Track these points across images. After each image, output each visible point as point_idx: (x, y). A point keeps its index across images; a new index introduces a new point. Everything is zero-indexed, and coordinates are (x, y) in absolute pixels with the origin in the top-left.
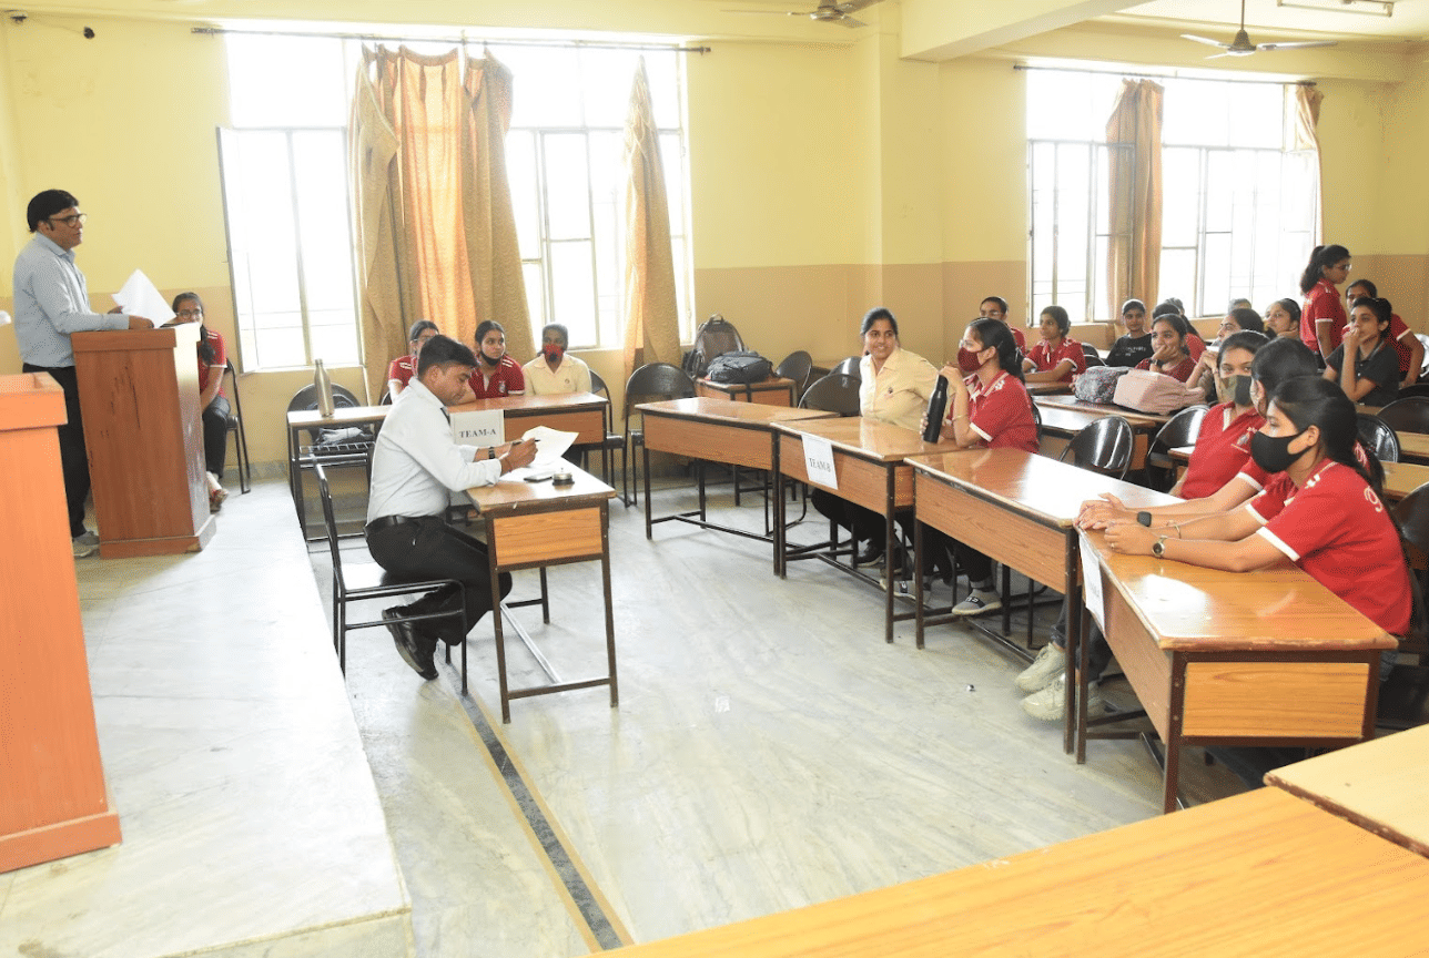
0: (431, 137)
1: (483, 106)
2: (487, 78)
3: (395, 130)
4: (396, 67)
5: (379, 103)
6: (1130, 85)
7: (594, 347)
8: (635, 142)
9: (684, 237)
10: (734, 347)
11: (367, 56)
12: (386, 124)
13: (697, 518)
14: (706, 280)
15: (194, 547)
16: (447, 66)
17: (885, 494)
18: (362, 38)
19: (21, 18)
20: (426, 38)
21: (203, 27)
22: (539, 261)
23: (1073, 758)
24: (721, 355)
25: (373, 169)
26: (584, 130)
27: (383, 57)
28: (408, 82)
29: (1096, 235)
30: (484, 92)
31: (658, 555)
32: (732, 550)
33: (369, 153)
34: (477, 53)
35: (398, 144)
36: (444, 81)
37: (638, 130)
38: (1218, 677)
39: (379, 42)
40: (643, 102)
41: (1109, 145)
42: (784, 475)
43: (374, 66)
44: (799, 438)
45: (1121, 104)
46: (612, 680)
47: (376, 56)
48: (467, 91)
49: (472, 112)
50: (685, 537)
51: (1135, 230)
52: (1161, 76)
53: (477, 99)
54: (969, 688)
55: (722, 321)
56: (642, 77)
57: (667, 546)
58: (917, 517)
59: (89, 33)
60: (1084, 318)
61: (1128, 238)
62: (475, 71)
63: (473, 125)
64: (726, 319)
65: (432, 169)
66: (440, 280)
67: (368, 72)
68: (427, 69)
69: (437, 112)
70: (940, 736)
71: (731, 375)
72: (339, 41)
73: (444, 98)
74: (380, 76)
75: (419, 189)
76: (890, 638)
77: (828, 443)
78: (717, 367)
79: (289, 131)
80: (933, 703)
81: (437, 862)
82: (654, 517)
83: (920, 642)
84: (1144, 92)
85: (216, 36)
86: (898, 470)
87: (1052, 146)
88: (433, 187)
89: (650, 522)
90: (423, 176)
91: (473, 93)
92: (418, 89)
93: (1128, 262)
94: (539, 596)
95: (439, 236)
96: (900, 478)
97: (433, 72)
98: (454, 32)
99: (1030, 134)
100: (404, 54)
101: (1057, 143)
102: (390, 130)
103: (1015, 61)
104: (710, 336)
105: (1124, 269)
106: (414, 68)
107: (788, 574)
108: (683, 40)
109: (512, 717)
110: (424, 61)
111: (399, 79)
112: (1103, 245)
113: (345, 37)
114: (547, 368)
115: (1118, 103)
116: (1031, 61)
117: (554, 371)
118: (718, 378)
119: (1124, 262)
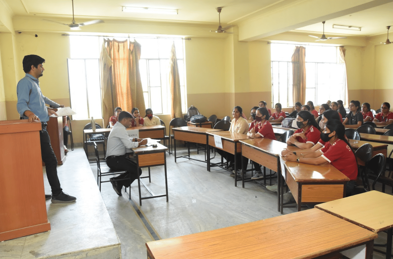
0: (121, 61)
1: (134, 53)
2: (135, 47)
3: (111, 59)
4: (112, 44)
5: (108, 52)
6: (297, 47)
7: (161, 114)
8: (171, 62)
9: (184, 86)
10: (197, 114)
11: (105, 41)
12: (109, 58)
13: (188, 157)
14: (190, 97)
15: (61, 163)
16: (125, 43)
17: (234, 150)
18: (104, 36)
19: (20, 33)
20: (119, 36)
21: (64, 34)
22: (148, 92)
23: (280, 213)
24: (194, 116)
25: (106, 69)
26: (159, 59)
27: (109, 42)
28: (115, 47)
29: (289, 85)
30: (134, 50)
31: (178, 166)
32: (197, 165)
33: (105, 65)
34: (133, 41)
35: (112, 63)
36: (124, 47)
37: (172, 59)
38: (309, 188)
39: (108, 38)
40: (174, 53)
41: (292, 62)
42: (209, 146)
43: (106, 43)
44: (213, 136)
45: (295, 52)
46: (167, 195)
47: (107, 41)
49: (131, 56)
50: (185, 162)
51: (299, 84)
52: (305, 45)
53: (132, 52)
54: (255, 197)
55: (194, 107)
56: (174, 46)
57: (180, 164)
58: (242, 155)
59: (36, 36)
60: (287, 106)
61: (297, 86)
62: (132, 45)
63: (131, 59)
65: (121, 69)
66: (122, 97)
67: (105, 44)
68: (120, 44)
69: (122, 55)
70: (248, 208)
71: (196, 121)
72: (98, 37)
73: (124, 52)
74: (108, 45)
75: (117, 74)
76: (236, 186)
77: (221, 137)
78: (193, 119)
79: (85, 59)
80: (246, 200)
81: (125, 237)
82: (177, 157)
83: (243, 187)
84: (301, 49)
85: (67, 36)
86: (237, 143)
88: (121, 74)
89: (176, 158)
90: (118, 71)
91: (131, 50)
92: (117, 49)
94: (148, 175)
95: (122, 86)
96: (238, 146)
97: (121, 45)
98: (126, 35)
99: (272, 60)
100: (114, 40)
101: (279, 62)
102: (110, 59)
103: (268, 41)
104: (191, 111)
105: (297, 93)
106: (116, 44)
107: (211, 170)
108: (184, 37)
109: (142, 204)
110: (119, 42)
111: (113, 47)
112: (291, 87)
113: (99, 36)
116: (272, 41)
117: (151, 120)
118: (193, 122)
119: (297, 91)
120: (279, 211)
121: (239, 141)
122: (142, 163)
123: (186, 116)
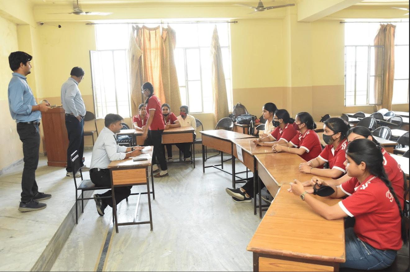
0: (152, 51)
1: (167, 42)
2: (168, 34)
3: (141, 50)
4: (141, 31)
5: (137, 43)
6: (382, 26)
7: (201, 112)
8: (214, 51)
9: (230, 79)
10: (245, 113)
11: (134, 29)
12: (138, 48)
14: (236, 92)
16: (157, 30)
18: (132, 23)
19: (42, 24)
20: (150, 22)
21: (88, 23)
22: (185, 87)
24: (240, 115)
25: (134, 60)
26: (199, 48)
27: (138, 29)
28: (145, 36)
29: (370, 76)
30: (167, 38)
33: (133, 56)
34: (166, 27)
35: (142, 53)
36: (156, 35)
37: (215, 47)
38: (271, 264)
39: (137, 25)
40: (216, 38)
41: (375, 46)
43: (136, 31)
45: (379, 32)
46: (151, 222)
47: (136, 29)
48: (162, 38)
49: (164, 44)
51: (384, 74)
52: (396, 22)
53: (165, 40)
55: (241, 105)
56: (215, 32)
59: (60, 27)
60: (366, 104)
61: (381, 77)
62: (165, 32)
63: (164, 48)
65: (153, 60)
67: (134, 33)
68: (151, 32)
69: (154, 44)
72: (127, 25)
73: (156, 40)
74: (137, 35)
75: (148, 66)
77: (241, 147)
78: (239, 119)
79: (113, 51)
82: (206, 166)
84: (388, 28)
85: (92, 25)
87: (354, 47)
88: (153, 66)
89: (204, 167)
90: (149, 62)
91: (164, 38)
92: (148, 38)
93: (381, 85)
95: (154, 80)
97: (153, 33)
98: (159, 20)
100: (144, 27)
101: (356, 46)
102: (139, 49)
103: (341, 20)
104: (237, 109)
105: (380, 87)
106: (148, 31)
108: (229, 19)
109: (119, 231)
110: (150, 30)
111: (143, 35)
112: (372, 79)
113: (128, 23)
114: (182, 119)
115: (378, 32)
116: (346, 20)
117: (184, 120)
118: (240, 123)
119: (380, 85)
122: (118, 181)
123: (231, 116)
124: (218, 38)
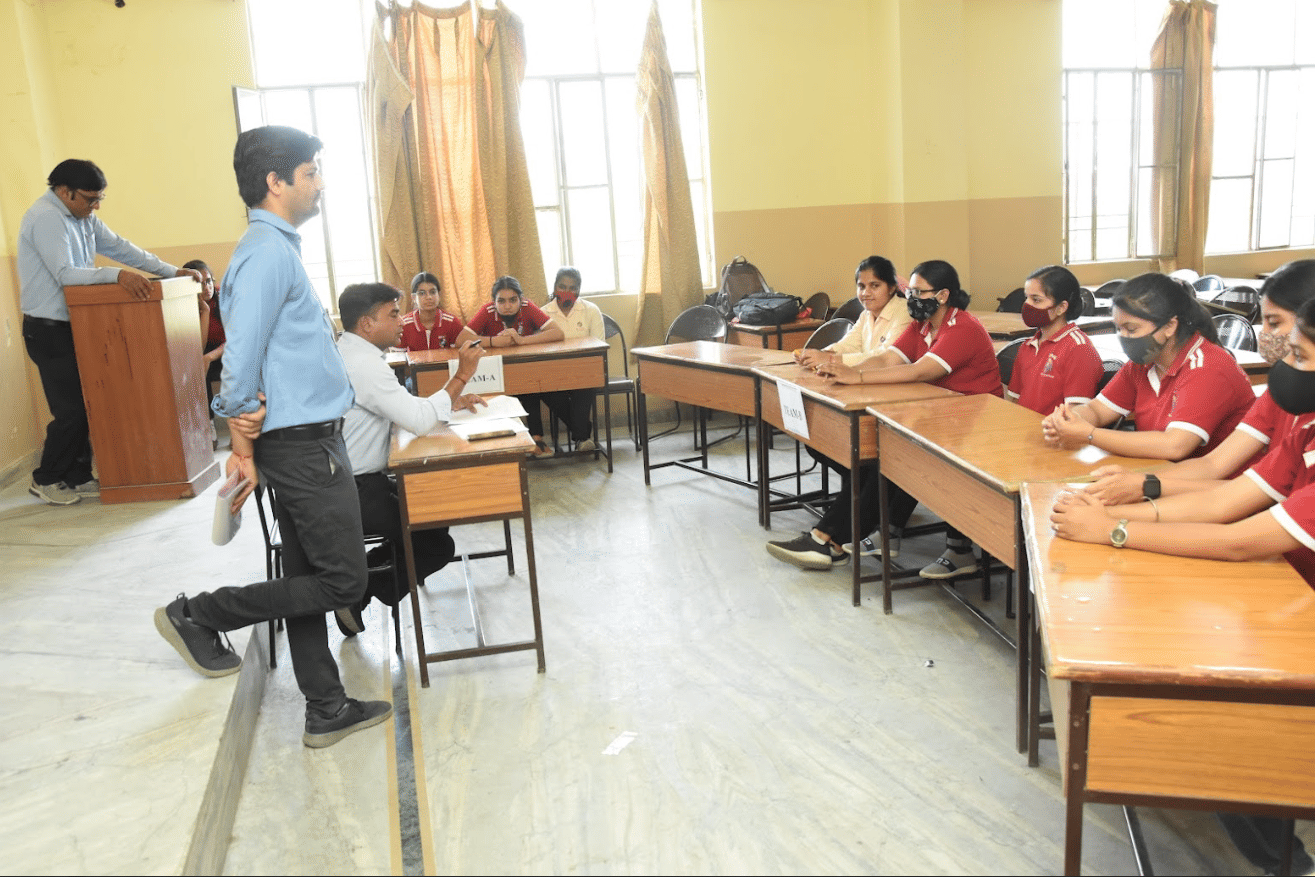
0: (446, 89)
1: (496, 56)
2: (499, 28)
3: (408, 84)
4: (409, 21)
5: (395, 60)
6: (1177, 6)
7: (613, 292)
8: (650, 85)
9: (702, 180)
11: (381, 12)
12: (401, 78)
14: (724, 222)
15: (188, 493)
16: (460, 18)
17: (849, 446)
22: (556, 208)
23: (1025, 758)
25: (388, 122)
26: (600, 77)
27: (397, 13)
28: (422, 37)
29: (1139, 167)
30: (497, 43)
31: (650, 501)
32: (726, 498)
33: (384, 106)
34: (490, 5)
35: (412, 98)
36: (457, 34)
37: (653, 74)
38: (1132, 717)
40: (656, 43)
41: (1153, 71)
42: (766, 423)
43: (388, 21)
44: (774, 383)
45: (1167, 26)
46: (538, 644)
47: (390, 12)
48: (480, 42)
49: (485, 64)
50: (683, 484)
51: (1182, 161)
53: (491, 49)
54: (928, 663)
55: (745, 263)
56: (655, 23)
57: (662, 492)
58: (882, 471)
59: (120, 3)
60: (1127, 255)
61: (1174, 168)
62: (486, 22)
63: (487, 77)
64: (749, 261)
65: (448, 121)
66: (457, 228)
67: (383, 28)
68: (440, 22)
69: (452, 64)
70: (879, 723)
73: (457, 49)
74: (395, 33)
75: (434, 140)
76: (857, 601)
77: (800, 389)
79: (311, 89)
82: (652, 463)
83: (888, 607)
84: (1194, 12)
86: (862, 419)
87: (1091, 75)
88: (450, 138)
89: (648, 468)
90: (437, 126)
91: (486, 42)
92: (432, 42)
93: (1174, 193)
94: (503, 547)
95: (455, 185)
96: (863, 430)
97: (446, 25)
99: (1066, 64)
100: (418, 7)
101: (1096, 71)
102: (404, 83)
105: (1170, 203)
106: (428, 22)
107: (772, 524)
109: (432, 681)
110: (437, 15)
111: (413, 33)
112: (1146, 177)
114: (560, 313)
115: (1163, 26)
117: (566, 315)
118: (748, 320)
119: (1170, 194)
120: (1022, 748)
121: (869, 409)
122: (424, 510)
123: (713, 299)
124: (664, 43)
